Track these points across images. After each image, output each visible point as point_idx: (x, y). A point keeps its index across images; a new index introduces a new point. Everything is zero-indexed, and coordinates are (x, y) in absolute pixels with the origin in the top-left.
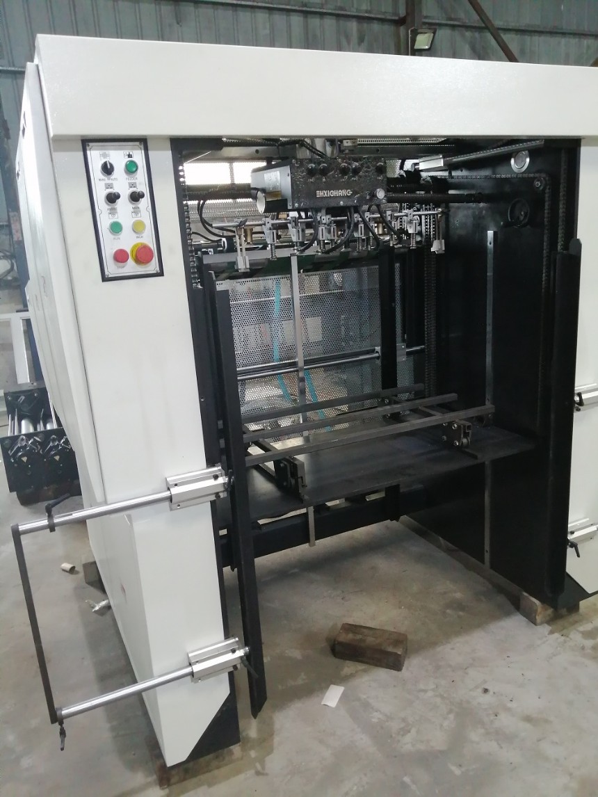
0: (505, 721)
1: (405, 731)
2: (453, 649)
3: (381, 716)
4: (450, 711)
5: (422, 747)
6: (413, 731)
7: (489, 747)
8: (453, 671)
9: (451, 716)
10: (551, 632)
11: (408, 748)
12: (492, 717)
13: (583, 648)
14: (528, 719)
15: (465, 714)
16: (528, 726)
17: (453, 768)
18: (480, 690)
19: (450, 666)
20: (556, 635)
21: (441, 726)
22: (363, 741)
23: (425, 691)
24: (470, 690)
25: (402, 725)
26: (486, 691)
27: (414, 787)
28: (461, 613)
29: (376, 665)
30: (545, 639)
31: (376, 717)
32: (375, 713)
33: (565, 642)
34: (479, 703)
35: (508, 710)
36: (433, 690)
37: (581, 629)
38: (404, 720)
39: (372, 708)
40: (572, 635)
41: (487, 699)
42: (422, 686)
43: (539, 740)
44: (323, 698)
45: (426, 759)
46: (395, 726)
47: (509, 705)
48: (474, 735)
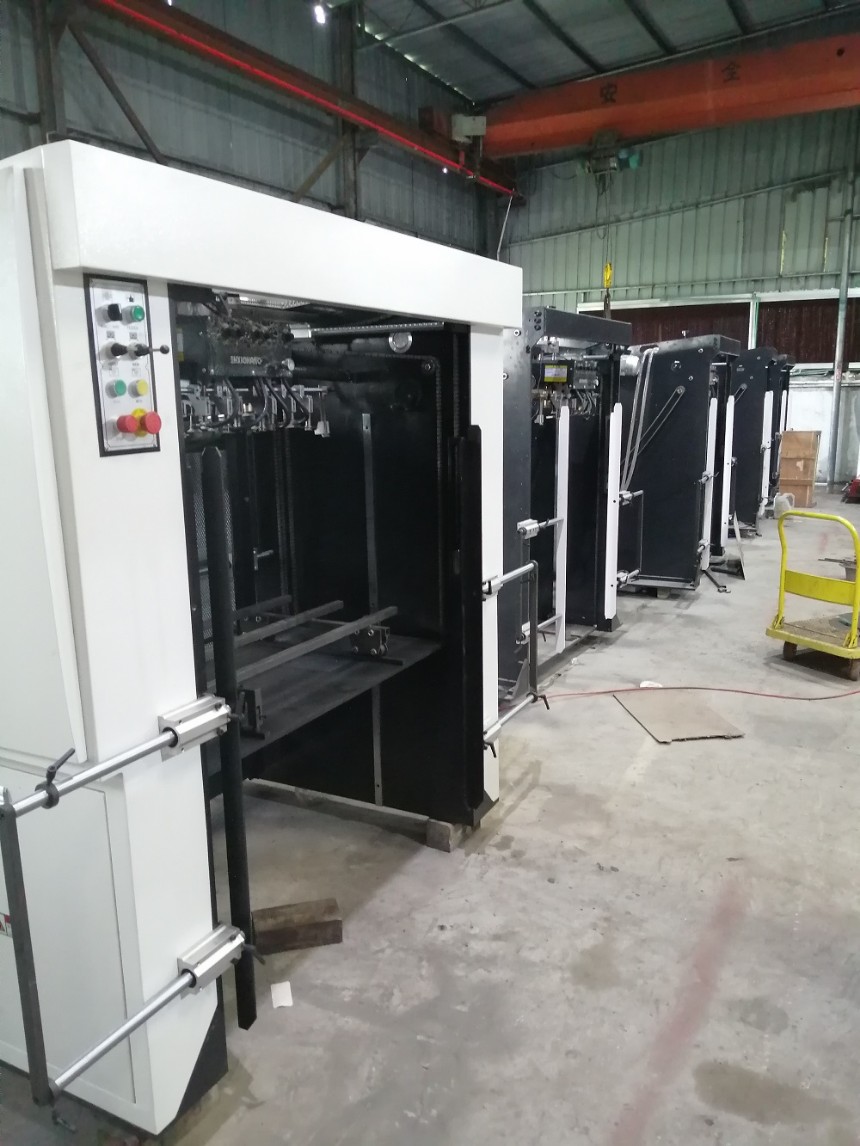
0: (476, 947)
1: (388, 995)
2: (382, 901)
3: (351, 993)
4: (421, 959)
5: (416, 1002)
6: (396, 992)
7: (479, 974)
8: (398, 922)
9: (424, 963)
10: (467, 854)
11: (401, 1009)
12: (464, 949)
13: (504, 859)
14: (497, 937)
15: (436, 956)
16: (501, 944)
17: (459, 1008)
18: (436, 930)
19: (392, 918)
20: (473, 856)
21: (421, 976)
22: (350, 1023)
23: (382, 951)
24: (428, 932)
25: (381, 991)
26: (442, 928)
27: (432, 1041)
28: (367, 865)
29: (312, 946)
30: (466, 863)
31: (347, 996)
32: (344, 993)
33: (485, 859)
34: (443, 941)
35: (475, 936)
36: (389, 947)
37: (491, 842)
38: (379, 986)
39: (336, 988)
40: (488, 851)
41: (447, 935)
42: (374, 948)
43: (518, 952)
44: (271, 1003)
45: (427, 1011)
46: (374, 995)
47: (472, 932)
48: (459, 971)
